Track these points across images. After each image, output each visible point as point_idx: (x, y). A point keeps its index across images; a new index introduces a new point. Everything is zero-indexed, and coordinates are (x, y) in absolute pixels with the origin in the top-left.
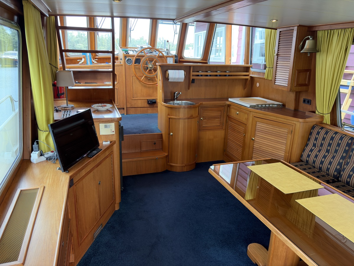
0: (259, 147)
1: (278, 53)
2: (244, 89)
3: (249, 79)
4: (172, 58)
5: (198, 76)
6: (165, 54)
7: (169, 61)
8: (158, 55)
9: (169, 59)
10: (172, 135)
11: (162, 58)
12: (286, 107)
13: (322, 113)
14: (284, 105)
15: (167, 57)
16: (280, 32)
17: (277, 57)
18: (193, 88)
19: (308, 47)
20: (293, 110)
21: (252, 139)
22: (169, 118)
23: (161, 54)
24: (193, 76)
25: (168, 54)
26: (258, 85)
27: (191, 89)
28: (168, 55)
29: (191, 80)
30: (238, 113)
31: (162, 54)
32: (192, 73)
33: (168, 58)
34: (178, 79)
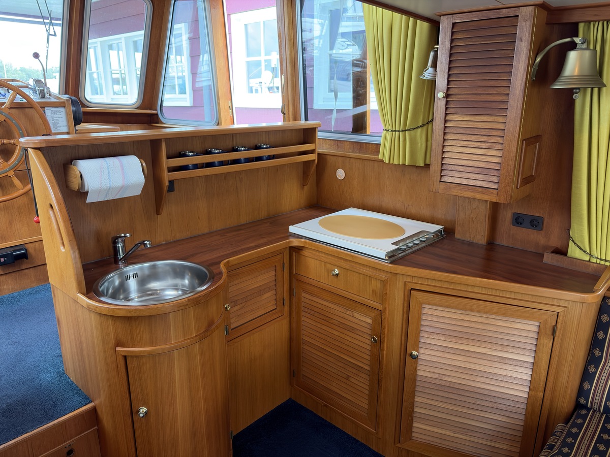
0: (436, 376)
1: (448, 89)
2: (303, 188)
3: (316, 161)
4: (62, 109)
5: (184, 168)
6: (35, 98)
7: (53, 117)
8: (12, 102)
9: (53, 112)
10: (146, 413)
11: (27, 110)
12: (457, 236)
13: (604, 258)
14: (448, 232)
15: (43, 106)
16: (454, 24)
17: (447, 102)
18: (172, 208)
19: (576, 73)
20: (485, 244)
21: (411, 355)
22: (125, 357)
23: (19, 99)
24: (172, 169)
25: (43, 97)
26: (341, 174)
27: (165, 211)
28: (43, 100)
29: (167, 183)
30: (337, 271)
31: (24, 96)
32: (166, 163)
33: (48, 111)
34: (123, 188)
